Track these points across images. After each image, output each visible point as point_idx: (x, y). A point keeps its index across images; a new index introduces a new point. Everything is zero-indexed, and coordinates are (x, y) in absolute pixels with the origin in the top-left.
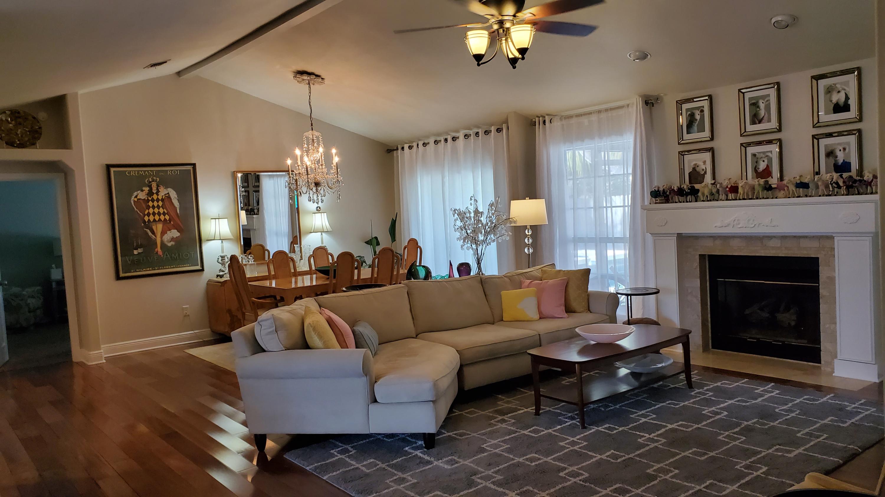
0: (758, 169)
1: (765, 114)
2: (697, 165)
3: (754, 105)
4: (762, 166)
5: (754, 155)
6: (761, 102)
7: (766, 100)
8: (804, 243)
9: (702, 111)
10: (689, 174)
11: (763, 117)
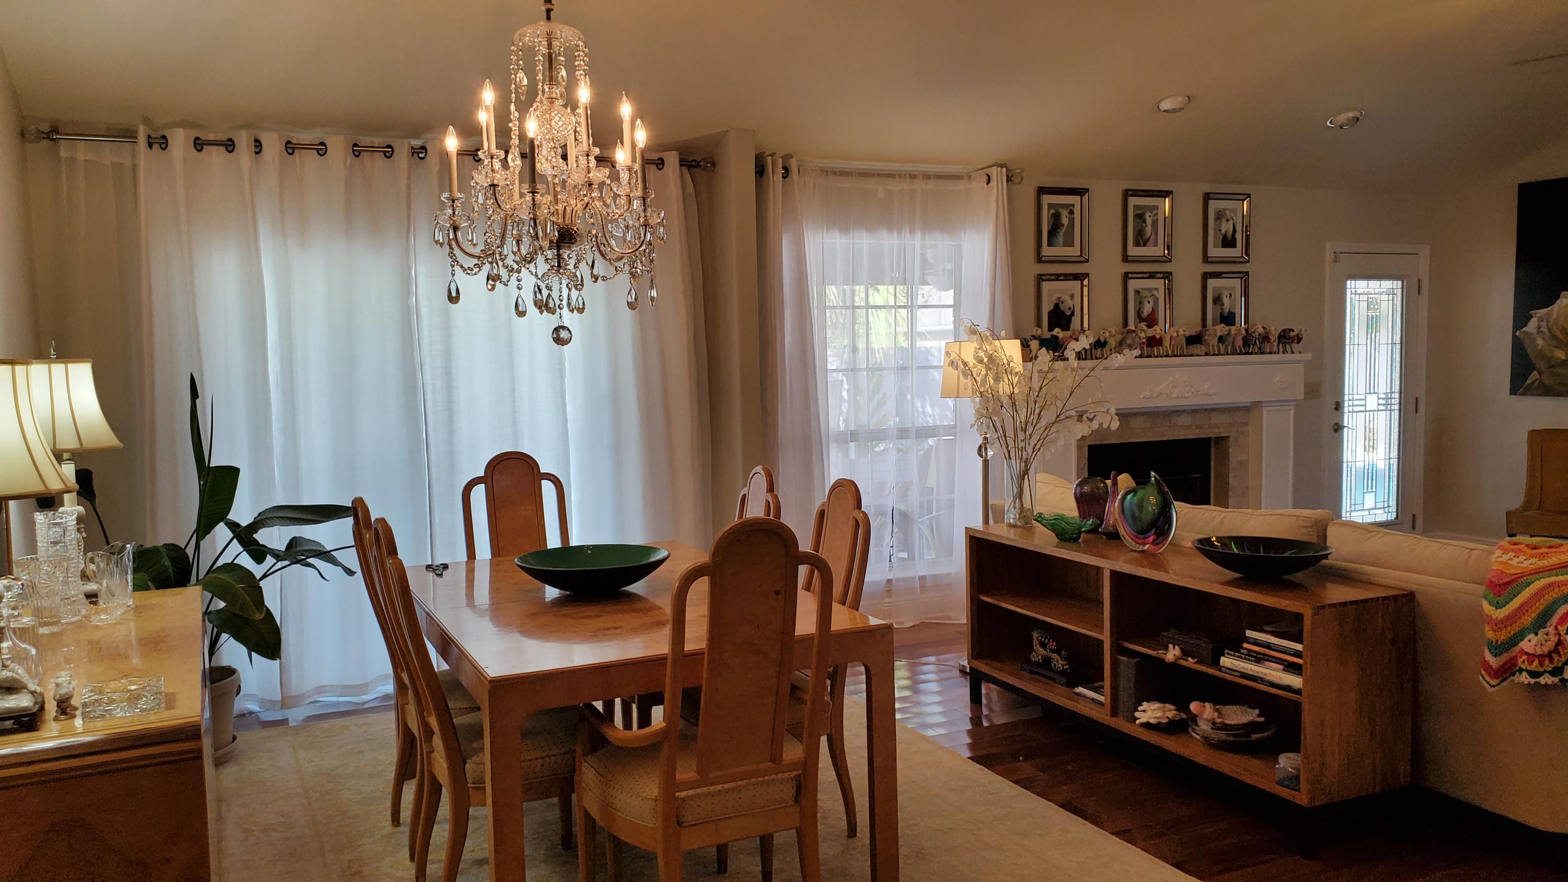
0: (1143, 312)
1: (1151, 233)
2: (1061, 300)
3: (1140, 217)
4: (1147, 309)
5: (1137, 292)
6: (1148, 214)
7: (1154, 213)
8: (1216, 419)
9: (1071, 212)
10: (1049, 313)
11: (1150, 237)
